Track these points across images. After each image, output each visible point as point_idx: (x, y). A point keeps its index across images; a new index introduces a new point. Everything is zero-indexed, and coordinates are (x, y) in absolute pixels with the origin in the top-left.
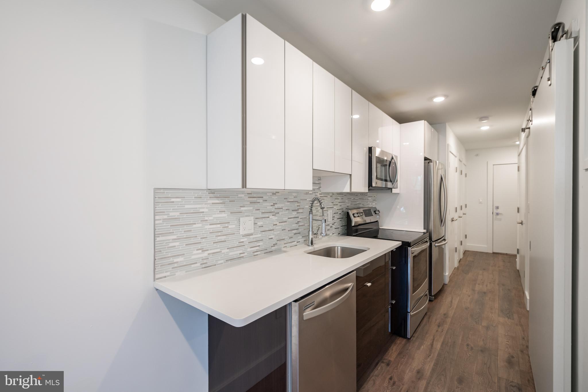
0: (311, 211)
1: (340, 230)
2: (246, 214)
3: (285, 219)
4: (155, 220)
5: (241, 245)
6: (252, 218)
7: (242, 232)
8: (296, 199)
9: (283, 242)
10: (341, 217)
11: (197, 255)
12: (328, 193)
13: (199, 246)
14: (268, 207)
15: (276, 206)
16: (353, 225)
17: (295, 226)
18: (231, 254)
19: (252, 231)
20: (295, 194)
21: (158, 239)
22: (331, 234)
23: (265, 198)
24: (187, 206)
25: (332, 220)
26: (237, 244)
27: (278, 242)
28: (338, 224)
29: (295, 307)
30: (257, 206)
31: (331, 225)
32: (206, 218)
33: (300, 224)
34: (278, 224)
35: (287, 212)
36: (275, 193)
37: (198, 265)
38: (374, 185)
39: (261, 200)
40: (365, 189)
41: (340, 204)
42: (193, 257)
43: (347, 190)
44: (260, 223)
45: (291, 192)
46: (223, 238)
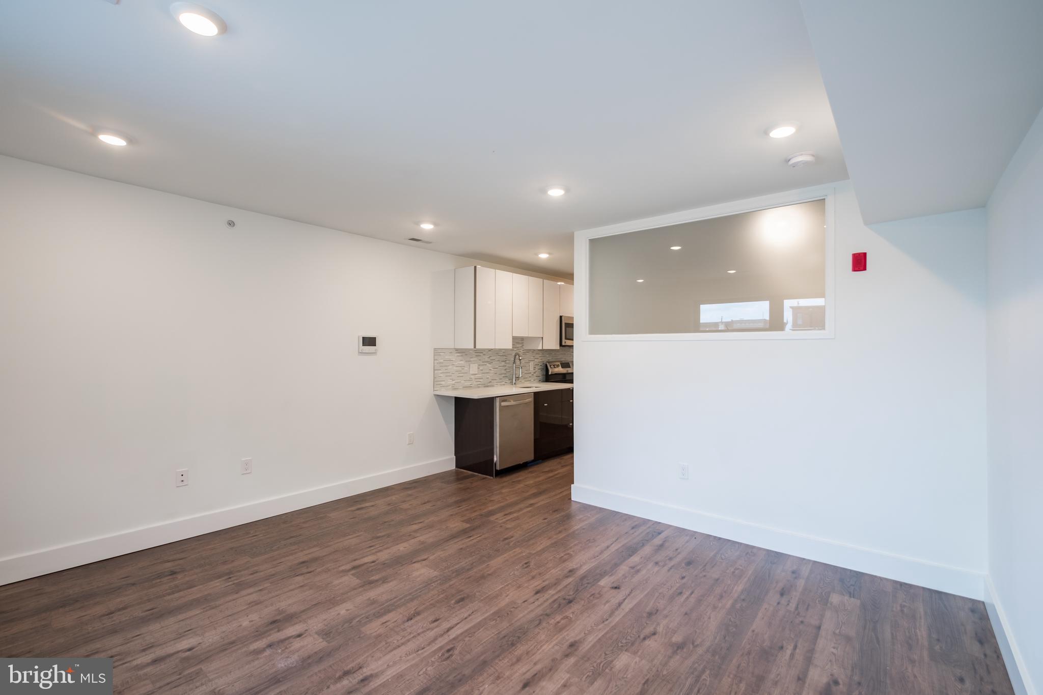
0: (514, 362)
1: (540, 378)
2: (473, 362)
3: (497, 367)
4: (434, 363)
5: (470, 380)
6: (477, 365)
7: (471, 372)
8: (504, 354)
9: (495, 381)
10: (542, 368)
11: (450, 382)
12: (530, 350)
13: (451, 377)
14: (486, 358)
15: (491, 358)
16: (550, 374)
17: (503, 372)
18: (466, 384)
19: (477, 372)
20: (504, 351)
21: (436, 372)
22: (532, 380)
23: (484, 353)
24: (447, 357)
25: (533, 369)
26: (469, 379)
27: (492, 381)
28: (540, 373)
29: (498, 400)
30: (479, 358)
31: (532, 373)
32: (454, 364)
33: (508, 371)
34: (492, 370)
35: (498, 362)
36: (490, 350)
37: (450, 387)
38: (563, 344)
39: (482, 355)
40: (558, 347)
41: (541, 358)
42: (449, 383)
43: (540, 348)
44: (481, 368)
45: (500, 350)
46: (462, 375)
